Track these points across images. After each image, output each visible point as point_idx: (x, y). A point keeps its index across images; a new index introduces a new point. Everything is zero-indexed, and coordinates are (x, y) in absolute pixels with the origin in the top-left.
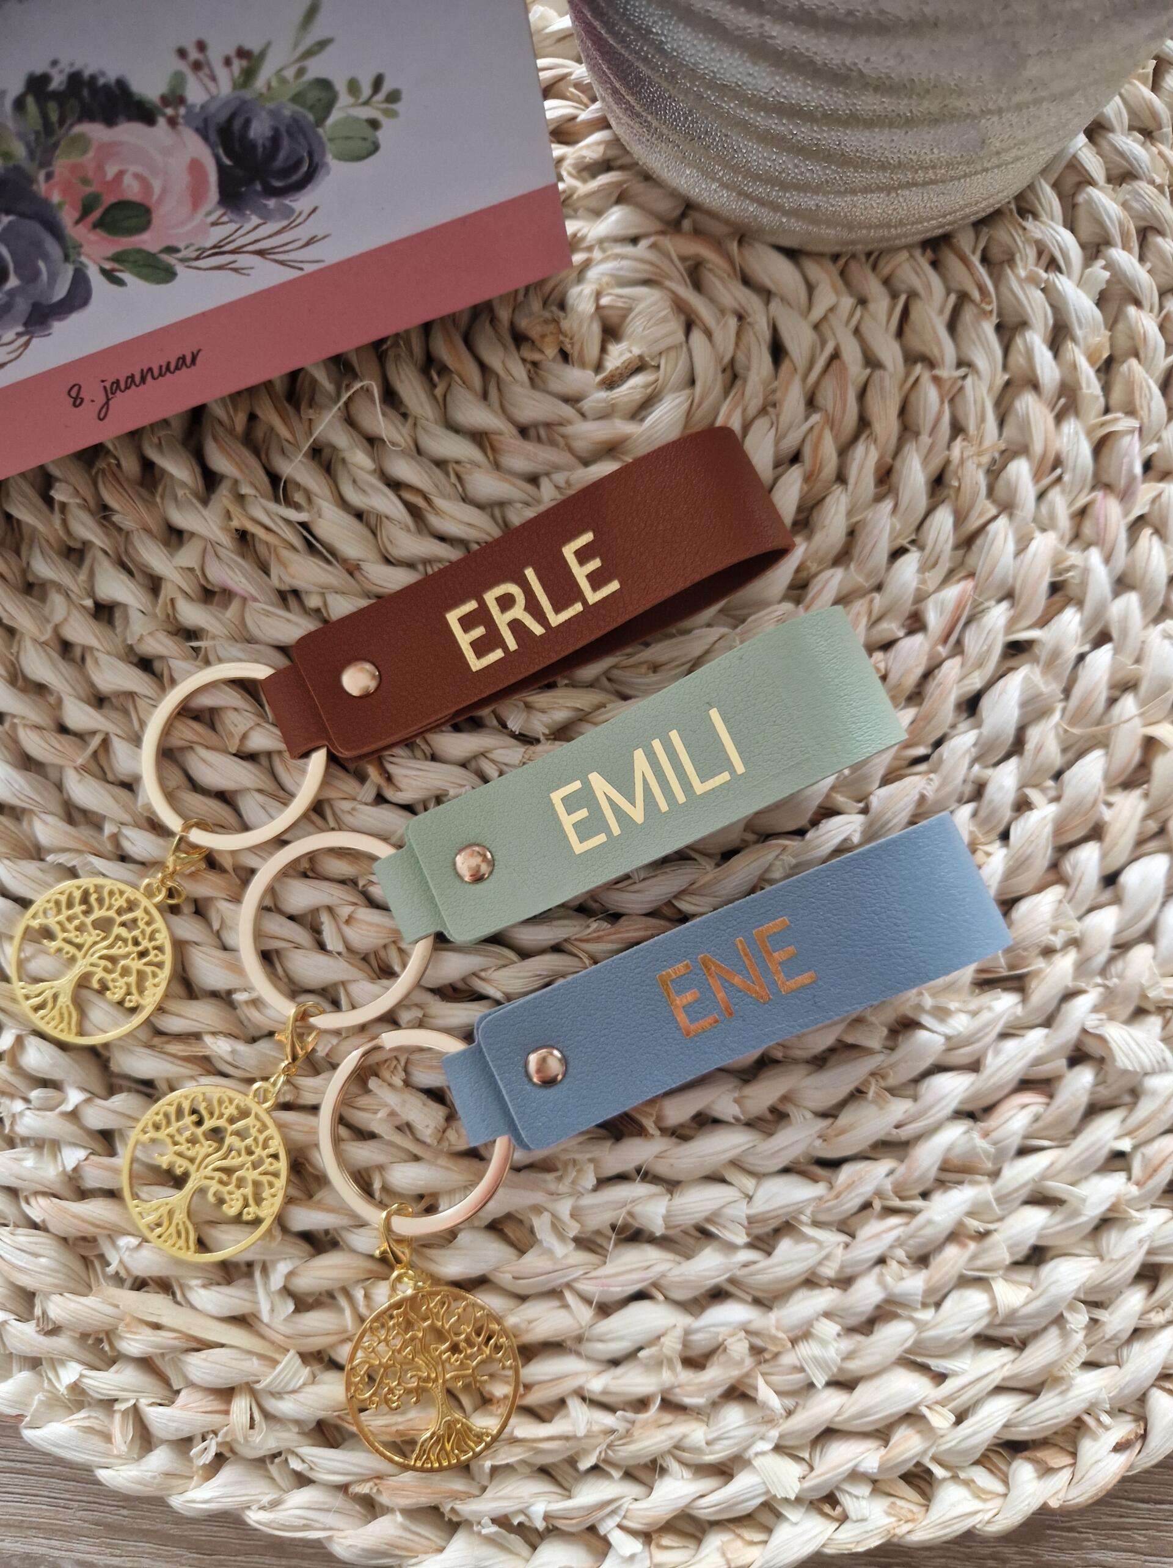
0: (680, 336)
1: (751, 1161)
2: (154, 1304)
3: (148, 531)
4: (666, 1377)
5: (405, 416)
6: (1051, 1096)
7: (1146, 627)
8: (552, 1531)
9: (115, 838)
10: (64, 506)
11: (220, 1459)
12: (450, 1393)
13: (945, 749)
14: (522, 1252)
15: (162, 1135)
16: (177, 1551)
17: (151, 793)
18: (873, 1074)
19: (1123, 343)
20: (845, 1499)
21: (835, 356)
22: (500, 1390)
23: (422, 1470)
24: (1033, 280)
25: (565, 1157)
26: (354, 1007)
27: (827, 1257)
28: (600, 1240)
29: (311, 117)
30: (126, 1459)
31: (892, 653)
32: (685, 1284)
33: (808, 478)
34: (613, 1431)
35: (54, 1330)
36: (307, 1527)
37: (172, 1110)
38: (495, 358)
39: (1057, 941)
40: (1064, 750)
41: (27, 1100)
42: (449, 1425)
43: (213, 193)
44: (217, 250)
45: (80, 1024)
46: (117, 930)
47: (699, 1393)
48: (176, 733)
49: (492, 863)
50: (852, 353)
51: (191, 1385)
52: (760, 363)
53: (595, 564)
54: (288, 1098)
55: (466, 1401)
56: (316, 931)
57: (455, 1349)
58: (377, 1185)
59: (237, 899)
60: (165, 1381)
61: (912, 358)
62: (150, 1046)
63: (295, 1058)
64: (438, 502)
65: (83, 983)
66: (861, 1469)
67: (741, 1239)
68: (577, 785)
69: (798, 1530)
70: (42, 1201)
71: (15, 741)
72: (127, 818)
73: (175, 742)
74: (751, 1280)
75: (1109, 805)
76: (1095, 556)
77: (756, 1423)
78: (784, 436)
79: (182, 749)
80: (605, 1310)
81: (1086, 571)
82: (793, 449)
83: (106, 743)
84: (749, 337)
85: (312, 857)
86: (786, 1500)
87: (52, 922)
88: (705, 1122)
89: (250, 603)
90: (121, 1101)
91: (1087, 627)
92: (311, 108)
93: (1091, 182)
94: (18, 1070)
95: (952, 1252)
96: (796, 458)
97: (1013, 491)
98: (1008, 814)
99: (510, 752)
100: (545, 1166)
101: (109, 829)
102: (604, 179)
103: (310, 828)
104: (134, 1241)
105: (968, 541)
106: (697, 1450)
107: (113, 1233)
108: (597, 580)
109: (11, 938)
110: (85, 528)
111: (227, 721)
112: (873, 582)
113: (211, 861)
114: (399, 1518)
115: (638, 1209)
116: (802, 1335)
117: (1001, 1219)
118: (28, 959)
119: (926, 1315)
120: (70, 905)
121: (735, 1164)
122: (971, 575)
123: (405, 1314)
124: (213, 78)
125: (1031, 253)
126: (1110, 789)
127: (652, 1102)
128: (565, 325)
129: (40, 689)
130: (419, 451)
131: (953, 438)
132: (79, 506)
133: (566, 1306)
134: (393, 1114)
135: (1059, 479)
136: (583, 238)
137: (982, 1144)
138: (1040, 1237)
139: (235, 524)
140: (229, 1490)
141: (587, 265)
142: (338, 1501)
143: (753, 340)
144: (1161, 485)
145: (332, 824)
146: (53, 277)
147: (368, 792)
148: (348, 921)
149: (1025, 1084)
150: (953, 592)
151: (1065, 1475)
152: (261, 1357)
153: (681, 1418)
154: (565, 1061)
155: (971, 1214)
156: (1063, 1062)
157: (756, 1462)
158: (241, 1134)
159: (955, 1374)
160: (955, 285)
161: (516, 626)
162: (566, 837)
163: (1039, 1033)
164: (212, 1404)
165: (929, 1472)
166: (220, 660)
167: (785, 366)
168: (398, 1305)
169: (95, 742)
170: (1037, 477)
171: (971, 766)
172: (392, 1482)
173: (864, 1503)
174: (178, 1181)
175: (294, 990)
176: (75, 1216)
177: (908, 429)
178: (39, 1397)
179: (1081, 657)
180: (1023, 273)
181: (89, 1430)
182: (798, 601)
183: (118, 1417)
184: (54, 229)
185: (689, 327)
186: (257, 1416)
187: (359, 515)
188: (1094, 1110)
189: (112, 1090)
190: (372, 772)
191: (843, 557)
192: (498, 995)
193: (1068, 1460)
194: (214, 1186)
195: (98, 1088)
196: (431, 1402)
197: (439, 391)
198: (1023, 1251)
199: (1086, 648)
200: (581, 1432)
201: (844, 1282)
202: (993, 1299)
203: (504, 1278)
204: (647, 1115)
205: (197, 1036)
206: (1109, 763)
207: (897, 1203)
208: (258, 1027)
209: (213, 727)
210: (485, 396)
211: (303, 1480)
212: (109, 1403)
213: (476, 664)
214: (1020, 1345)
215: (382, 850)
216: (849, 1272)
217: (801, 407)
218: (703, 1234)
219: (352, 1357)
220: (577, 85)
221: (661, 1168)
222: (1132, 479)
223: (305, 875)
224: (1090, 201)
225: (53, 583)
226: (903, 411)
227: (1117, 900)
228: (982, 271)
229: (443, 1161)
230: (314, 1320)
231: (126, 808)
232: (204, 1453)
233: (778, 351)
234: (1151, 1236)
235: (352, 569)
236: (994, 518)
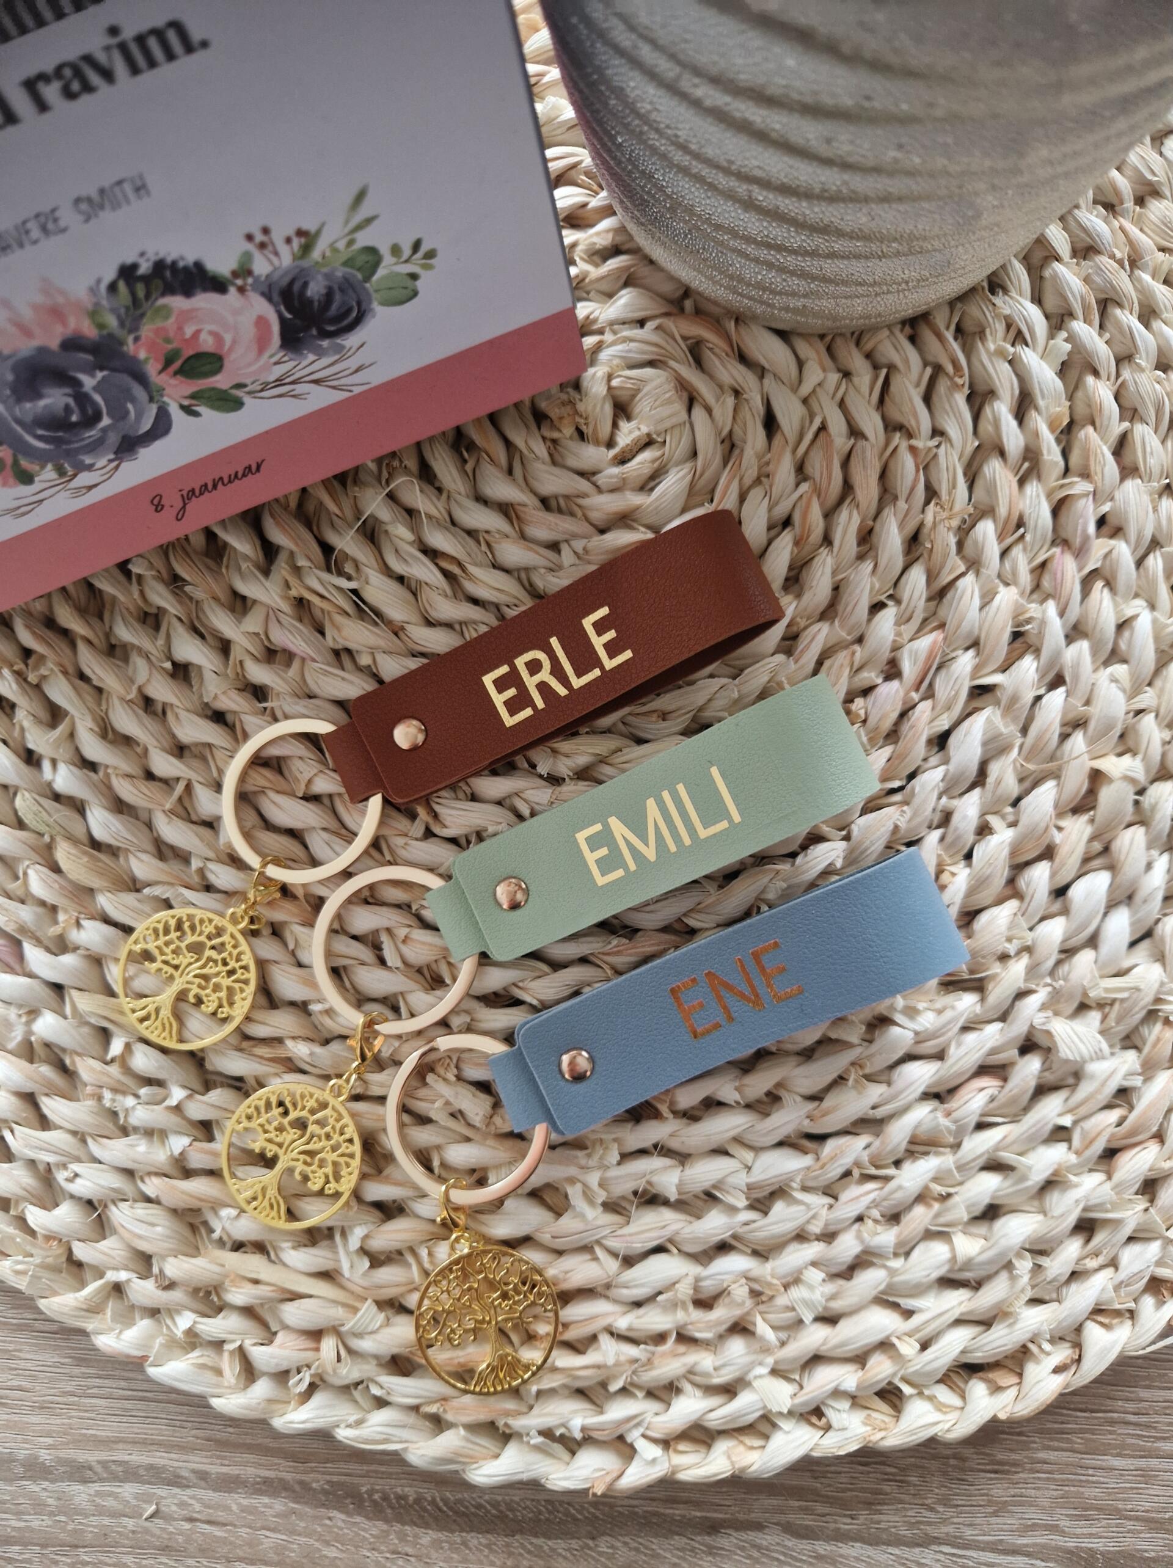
0: (684, 415)
1: (750, 1138)
2: (253, 1264)
3: (215, 599)
4: (680, 1316)
5: (440, 490)
6: (1005, 1080)
7: (1095, 670)
8: (588, 1440)
9: (201, 872)
10: (140, 577)
11: (312, 1388)
12: (502, 1331)
13: (917, 782)
14: (559, 1214)
15: (254, 1124)
16: (276, 1461)
17: (231, 833)
18: (853, 1064)
19: (1081, 410)
20: (829, 1413)
21: (823, 428)
22: (543, 1329)
23: (480, 1393)
24: (1000, 353)
25: (593, 1137)
26: (413, 1015)
27: (814, 1217)
28: (624, 1204)
29: (359, 276)
30: (234, 1389)
31: (871, 698)
32: (695, 1240)
33: (797, 543)
34: (636, 1361)
35: (171, 1286)
36: (386, 1441)
37: (262, 1103)
38: (518, 439)
39: (1011, 948)
40: (1021, 780)
41: (137, 1096)
42: (502, 1358)
43: (276, 340)
44: (279, 382)
45: (180, 1032)
46: (209, 953)
47: (709, 1328)
48: (250, 781)
49: (527, 892)
50: (837, 425)
51: (286, 1327)
52: (756, 436)
53: (611, 634)
54: (359, 1090)
55: (515, 1338)
56: (377, 947)
57: (505, 1296)
58: (436, 1163)
59: (310, 924)
60: (265, 1325)
61: (892, 427)
62: (241, 1050)
63: (363, 1058)
64: (471, 569)
65: (181, 996)
66: (842, 1388)
67: (741, 1202)
68: (598, 827)
69: (790, 1437)
70: (156, 1180)
71: (110, 788)
72: (211, 854)
73: (249, 788)
74: (750, 1236)
75: (1060, 829)
76: (1051, 607)
77: (755, 1352)
78: (777, 503)
79: (255, 793)
80: (629, 1261)
81: (1043, 623)
82: (785, 516)
83: (189, 787)
84: (745, 413)
85: (371, 887)
86: (781, 1414)
87: (151, 946)
88: (712, 1105)
89: (309, 662)
90: (216, 1096)
91: (1042, 673)
92: (359, 270)
93: (1058, 259)
94: (127, 1070)
95: (919, 1210)
96: (787, 522)
97: (980, 550)
98: (971, 838)
99: (538, 794)
100: (578, 1145)
101: (195, 864)
102: (614, 263)
103: (370, 862)
104: (233, 1212)
105: (940, 594)
106: (707, 1375)
107: (216, 1206)
108: (612, 649)
109: (117, 960)
110: (160, 597)
111: (294, 768)
112: (856, 634)
113: (285, 890)
114: (462, 1432)
115: (655, 1179)
116: (794, 1280)
117: (961, 1184)
118: (131, 978)
119: (897, 1263)
120: (167, 932)
121: (738, 1140)
122: (942, 626)
123: (463, 1269)
124: (276, 254)
125: (1000, 328)
126: (1060, 815)
127: (667, 1091)
128: (581, 407)
129: (127, 741)
130: (453, 523)
131: (927, 502)
132: (154, 577)
133: (596, 1259)
134: (447, 1103)
135: (1022, 536)
136: (595, 321)
137: (944, 1122)
138: (993, 1197)
139: (294, 593)
140: (321, 1412)
141: (599, 347)
142: (412, 1419)
143: (748, 416)
144: (1113, 542)
145: (388, 857)
146: (139, 415)
147: (418, 829)
148: (404, 941)
149: (983, 1070)
150: (925, 643)
151: (1012, 1392)
152: (345, 1305)
153: (693, 1348)
154: (592, 1059)
155: (935, 1179)
156: (1016, 1052)
157: (755, 1384)
158: (321, 1123)
159: (921, 1311)
160: (930, 358)
161: (543, 687)
162: (589, 871)
163: (997, 1026)
164: (308, 1343)
165: (900, 1391)
166: (287, 717)
167: (778, 440)
168: (457, 1262)
169: (180, 788)
170: (1000, 537)
171: (940, 798)
172: (455, 1403)
173: (845, 1415)
174: (269, 1162)
175: (360, 1000)
176: (183, 1192)
177: (887, 493)
178: (160, 1340)
179: (1038, 698)
180: (992, 347)
181: (203, 1366)
182: (789, 652)
183: (226, 1355)
184: (141, 379)
185: (691, 401)
186: (343, 1353)
187: (401, 579)
188: (1042, 1090)
189: (208, 1085)
190: (421, 811)
191: (829, 612)
192: (535, 1002)
193: (1016, 1380)
194: (300, 1167)
195: (198, 1086)
196: (486, 1339)
197: (469, 467)
198: (978, 1210)
199: (1042, 691)
200: (611, 1361)
201: (829, 1236)
202: (953, 1250)
203: (545, 1237)
204: (662, 1101)
205: (279, 1040)
206: (1060, 793)
207: (873, 1171)
208: (330, 1031)
209: (280, 772)
210: (510, 472)
211: (381, 1403)
212: (218, 1345)
213: (509, 721)
214: (976, 1285)
215: (434, 882)
216: (832, 1228)
217: (792, 479)
218: (710, 1197)
219: (420, 1305)
220: (587, 174)
221: (674, 1144)
222: (1086, 539)
223: (366, 902)
224: (1055, 276)
225: (133, 646)
226: (883, 475)
227: (1065, 911)
228: (955, 346)
229: (491, 1142)
230: (388, 1274)
231: (210, 846)
232: (299, 1383)
233: (770, 423)
234: (1087, 1197)
235: (397, 631)
236: (963, 574)
